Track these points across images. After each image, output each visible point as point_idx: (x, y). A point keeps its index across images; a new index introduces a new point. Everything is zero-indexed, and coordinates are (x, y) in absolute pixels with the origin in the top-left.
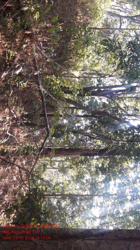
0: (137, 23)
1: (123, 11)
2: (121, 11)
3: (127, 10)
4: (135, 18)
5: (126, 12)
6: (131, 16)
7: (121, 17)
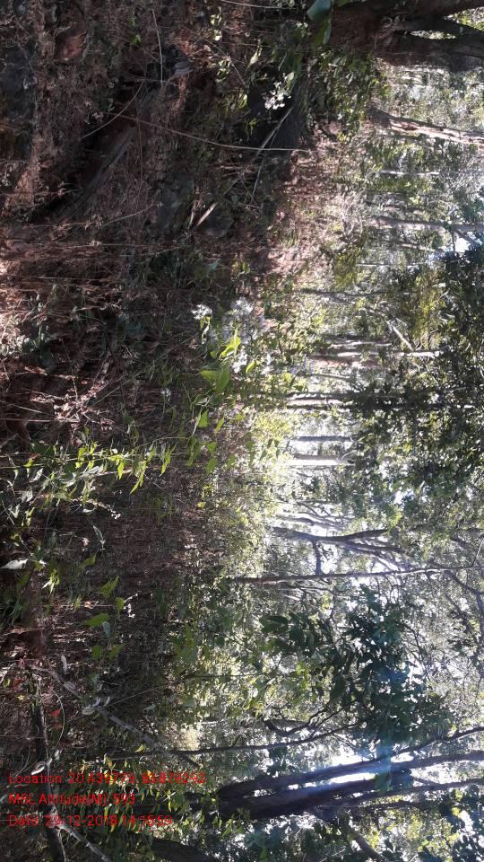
0: (364, 552)
1: (318, 523)
2: (313, 523)
3: (329, 519)
4: (358, 541)
5: (326, 525)
6: (343, 535)
7: (314, 539)
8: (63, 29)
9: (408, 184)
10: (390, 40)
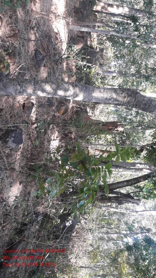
8: (5, 224)
9: (110, 221)
10: (100, 197)
